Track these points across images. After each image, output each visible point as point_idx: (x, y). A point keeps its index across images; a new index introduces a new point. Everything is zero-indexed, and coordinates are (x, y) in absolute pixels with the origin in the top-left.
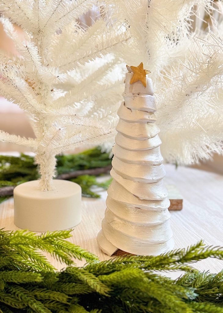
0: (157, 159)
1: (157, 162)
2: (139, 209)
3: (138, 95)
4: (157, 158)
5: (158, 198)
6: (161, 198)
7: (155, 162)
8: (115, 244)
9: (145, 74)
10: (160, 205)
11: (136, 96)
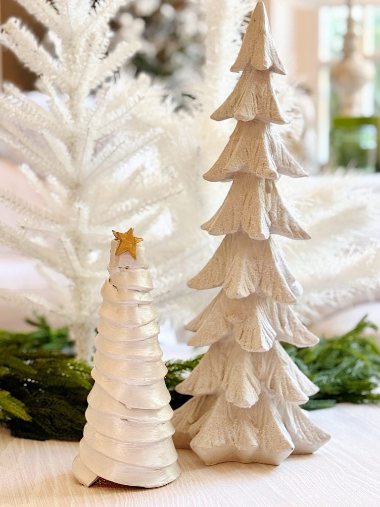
0: (151, 354)
1: (151, 358)
2: (126, 422)
3: (127, 269)
4: (152, 352)
5: (153, 407)
6: (156, 406)
7: (149, 357)
8: (93, 470)
9: (134, 244)
10: (156, 416)
11: (123, 271)
